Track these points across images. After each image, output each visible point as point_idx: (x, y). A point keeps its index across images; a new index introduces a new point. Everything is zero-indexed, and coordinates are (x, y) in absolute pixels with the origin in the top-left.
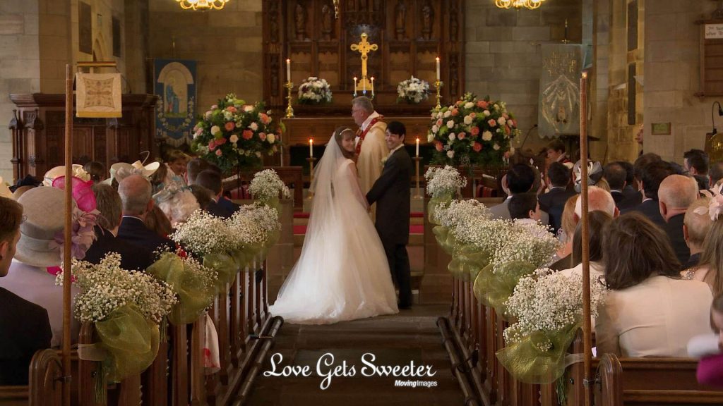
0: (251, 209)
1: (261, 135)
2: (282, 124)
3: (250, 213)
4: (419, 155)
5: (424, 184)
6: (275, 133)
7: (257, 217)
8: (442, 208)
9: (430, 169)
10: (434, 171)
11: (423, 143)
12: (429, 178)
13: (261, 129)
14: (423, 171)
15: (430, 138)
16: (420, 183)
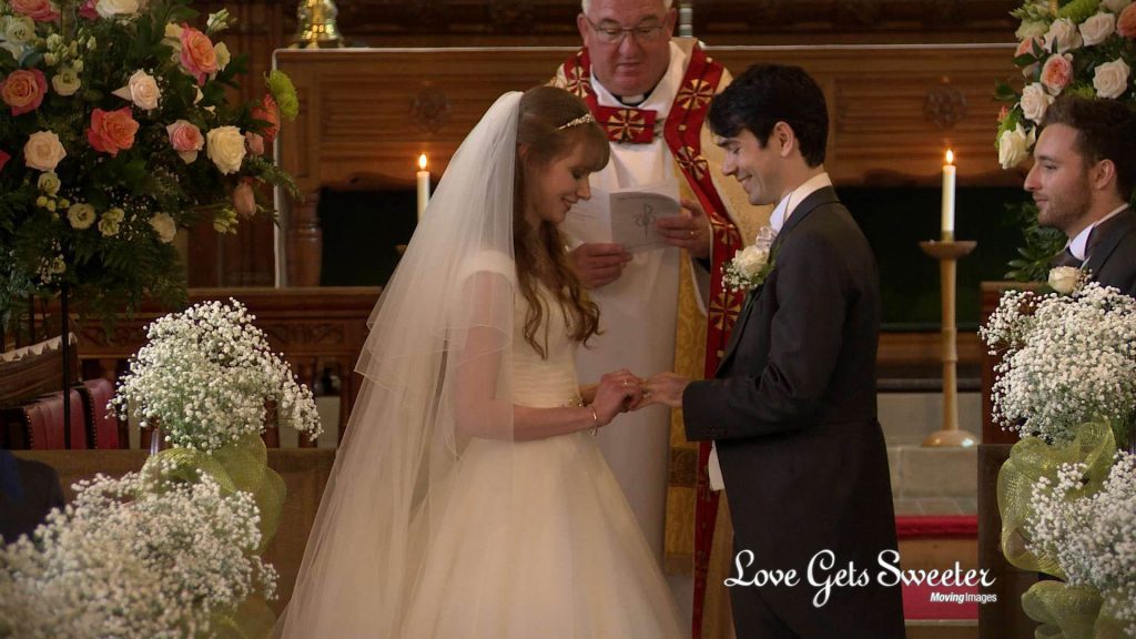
0: (128, 498)
1: (178, 130)
2: (278, 77)
3: (125, 513)
4: (960, 233)
5: (981, 372)
6: (246, 124)
7: (161, 537)
8: (1071, 492)
9: (1009, 302)
10: (1027, 310)
11: (977, 169)
12: (1002, 346)
13: (175, 105)
14: (977, 309)
15: (1009, 145)
16: (962, 368)
